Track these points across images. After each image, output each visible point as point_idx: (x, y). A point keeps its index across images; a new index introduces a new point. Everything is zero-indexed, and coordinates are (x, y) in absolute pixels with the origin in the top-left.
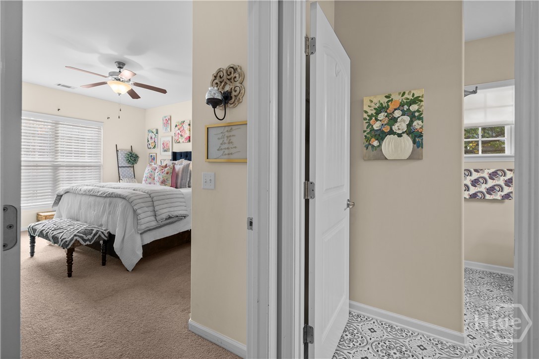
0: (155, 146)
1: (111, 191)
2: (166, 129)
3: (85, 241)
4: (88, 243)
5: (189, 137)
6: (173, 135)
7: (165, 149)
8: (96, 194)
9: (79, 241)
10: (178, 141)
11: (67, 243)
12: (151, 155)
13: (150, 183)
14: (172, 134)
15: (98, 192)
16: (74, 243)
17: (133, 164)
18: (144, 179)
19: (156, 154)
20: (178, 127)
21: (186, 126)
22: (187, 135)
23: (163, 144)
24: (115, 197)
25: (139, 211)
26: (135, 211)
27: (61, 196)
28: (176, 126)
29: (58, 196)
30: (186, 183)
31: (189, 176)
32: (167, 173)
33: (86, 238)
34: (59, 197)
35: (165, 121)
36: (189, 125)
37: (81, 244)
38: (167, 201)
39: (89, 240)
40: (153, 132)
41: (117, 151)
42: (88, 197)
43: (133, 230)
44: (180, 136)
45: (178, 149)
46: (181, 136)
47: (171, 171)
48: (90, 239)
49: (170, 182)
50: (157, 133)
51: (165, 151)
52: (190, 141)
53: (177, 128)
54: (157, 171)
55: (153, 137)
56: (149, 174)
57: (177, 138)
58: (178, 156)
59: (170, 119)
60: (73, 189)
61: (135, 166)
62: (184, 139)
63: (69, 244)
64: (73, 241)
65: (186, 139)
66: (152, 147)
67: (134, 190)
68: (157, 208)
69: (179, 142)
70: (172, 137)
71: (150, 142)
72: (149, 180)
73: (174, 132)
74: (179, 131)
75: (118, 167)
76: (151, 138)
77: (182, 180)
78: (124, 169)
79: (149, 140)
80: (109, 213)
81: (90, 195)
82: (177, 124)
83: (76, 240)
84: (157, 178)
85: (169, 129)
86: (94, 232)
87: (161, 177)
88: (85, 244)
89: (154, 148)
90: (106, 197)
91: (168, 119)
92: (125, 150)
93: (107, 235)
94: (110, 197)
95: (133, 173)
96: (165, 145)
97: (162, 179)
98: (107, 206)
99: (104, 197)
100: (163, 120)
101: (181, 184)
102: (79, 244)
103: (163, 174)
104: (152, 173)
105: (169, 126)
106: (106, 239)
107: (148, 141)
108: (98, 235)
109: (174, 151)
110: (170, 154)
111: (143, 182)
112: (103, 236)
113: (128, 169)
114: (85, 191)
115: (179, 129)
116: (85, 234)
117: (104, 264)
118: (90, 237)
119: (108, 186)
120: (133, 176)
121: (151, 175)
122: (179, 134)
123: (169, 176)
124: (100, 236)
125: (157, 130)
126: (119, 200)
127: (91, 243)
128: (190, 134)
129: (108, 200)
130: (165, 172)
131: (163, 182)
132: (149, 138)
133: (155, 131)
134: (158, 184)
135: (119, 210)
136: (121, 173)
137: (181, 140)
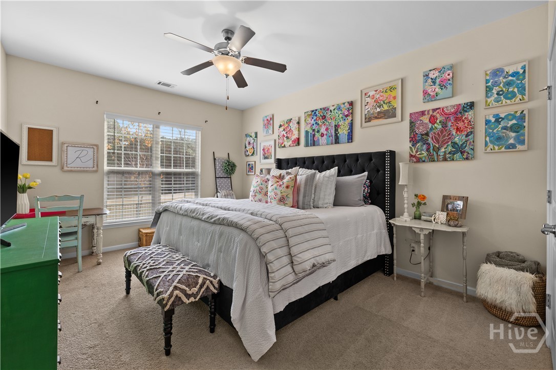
0: (254, 153)
1: (222, 214)
2: (267, 132)
3: (188, 296)
4: (192, 299)
5: (299, 139)
6: (277, 138)
7: (266, 155)
8: (200, 217)
9: (180, 298)
10: (283, 145)
11: (164, 302)
12: (248, 163)
13: (260, 201)
14: (275, 136)
15: (203, 214)
16: (174, 302)
17: (230, 174)
18: (251, 193)
19: (255, 162)
20: (283, 127)
21: (294, 126)
22: (295, 136)
23: (263, 150)
24: (228, 225)
25: (270, 257)
26: (263, 256)
27: (160, 214)
28: (280, 126)
29: (156, 213)
30: (310, 202)
31: (313, 192)
32: (287, 187)
33: (190, 292)
34: (158, 215)
35: (266, 122)
36: (298, 123)
37: (183, 303)
38: (307, 236)
39: (194, 295)
40: (251, 136)
41: (215, 159)
42: (189, 219)
43: (261, 290)
44: (285, 138)
45: (283, 154)
46: (287, 138)
47: (292, 184)
48: (195, 293)
49: (290, 201)
50: (256, 137)
51: (266, 158)
52: (299, 144)
53: (282, 129)
54: (270, 183)
55: (252, 142)
56: (258, 188)
57: (281, 141)
58: (284, 164)
59: (272, 118)
60: (173, 206)
61: (233, 176)
62: (291, 142)
63: (167, 304)
64: (172, 299)
65: (294, 141)
66: (250, 154)
67: (252, 214)
68: (294, 250)
69: (284, 147)
70: (275, 141)
71: (247, 149)
72: (259, 196)
73: (278, 134)
74: (284, 133)
75: (216, 178)
76: (249, 143)
77: (304, 197)
78: (222, 180)
79: (247, 145)
80: (220, 250)
81: (193, 217)
82: (282, 124)
83: (177, 296)
84: (273, 193)
85: (271, 132)
86: (200, 281)
87: (279, 192)
88: (187, 302)
89: (252, 155)
90: (214, 223)
91: (269, 119)
92: (223, 159)
93: (217, 286)
94: (220, 224)
95: (230, 184)
96: (266, 151)
97: (279, 196)
98: (217, 237)
99: (211, 223)
100: (264, 121)
101: (303, 203)
102: (180, 303)
103: (281, 188)
104: (263, 186)
105: (272, 127)
106: (216, 291)
107: (246, 147)
108: (205, 287)
109: (277, 157)
110: (272, 161)
111: (251, 198)
112: (212, 288)
113: (225, 180)
114: (186, 211)
115: (284, 130)
116: (188, 286)
117: (212, 331)
118: (195, 290)
119: (214, 205)
120: (230, 188)
121: (262, 189)
122: (284, 136)
123: (290, 191)
124: (208, 288)
125: (256, 134)
126: (235, 232)
127: (197, 300)
128: (299, 134)
129: (218, 228)
130: (285, 185)
131: (282, 201)
132: (247, 143)
133: (253, 135)
134: (274, 202)
135: (236, 250)
136: (218, 184)
137: (287, 143)
